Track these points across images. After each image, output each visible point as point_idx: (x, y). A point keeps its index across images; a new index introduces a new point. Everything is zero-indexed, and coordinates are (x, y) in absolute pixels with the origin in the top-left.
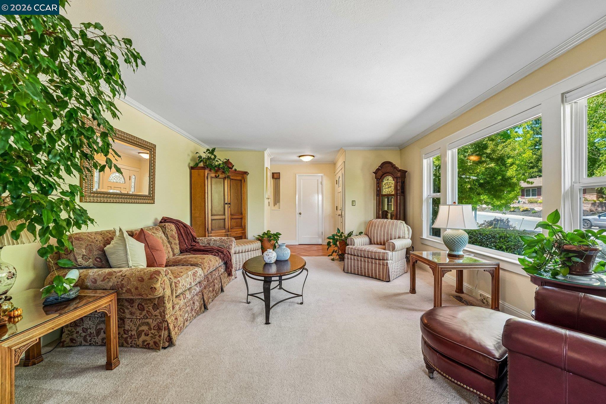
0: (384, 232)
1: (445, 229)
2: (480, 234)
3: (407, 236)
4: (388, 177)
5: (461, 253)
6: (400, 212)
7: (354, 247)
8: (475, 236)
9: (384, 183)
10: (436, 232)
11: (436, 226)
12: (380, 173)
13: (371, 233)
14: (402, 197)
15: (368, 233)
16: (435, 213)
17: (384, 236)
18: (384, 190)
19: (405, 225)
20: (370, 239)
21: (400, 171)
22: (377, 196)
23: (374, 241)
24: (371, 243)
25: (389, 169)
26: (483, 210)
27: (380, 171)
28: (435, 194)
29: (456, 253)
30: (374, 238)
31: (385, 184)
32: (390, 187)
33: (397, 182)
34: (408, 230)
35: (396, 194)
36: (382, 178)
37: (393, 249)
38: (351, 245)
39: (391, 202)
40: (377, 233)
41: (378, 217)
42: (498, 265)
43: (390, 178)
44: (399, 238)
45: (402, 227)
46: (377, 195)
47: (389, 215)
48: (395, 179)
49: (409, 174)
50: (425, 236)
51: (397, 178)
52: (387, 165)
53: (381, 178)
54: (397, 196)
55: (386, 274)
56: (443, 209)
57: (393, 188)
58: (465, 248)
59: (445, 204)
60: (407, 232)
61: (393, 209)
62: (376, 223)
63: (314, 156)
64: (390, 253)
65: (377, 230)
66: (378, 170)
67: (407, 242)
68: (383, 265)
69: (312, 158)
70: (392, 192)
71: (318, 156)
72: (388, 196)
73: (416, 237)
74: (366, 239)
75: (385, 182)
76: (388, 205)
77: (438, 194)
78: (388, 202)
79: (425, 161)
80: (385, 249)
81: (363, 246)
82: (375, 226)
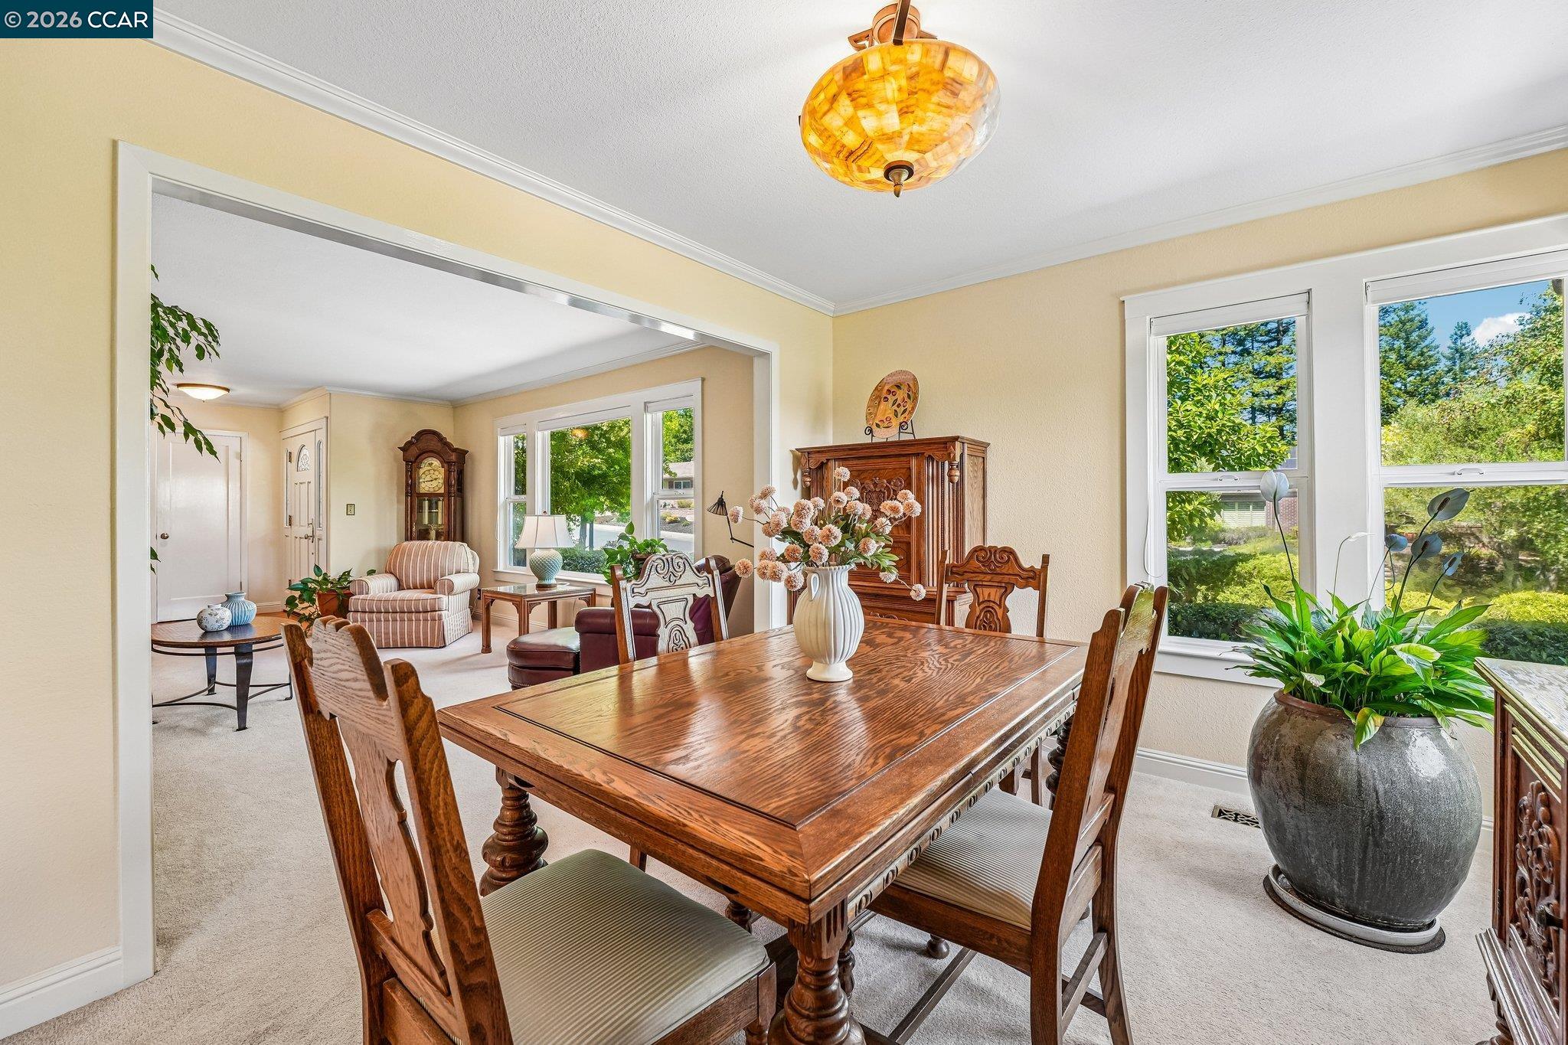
0: (429, 564)
1: (533, 550)
2: (582, 558)
3: (471, 568)
4: (430, 459)
5: (553, 582)
6: (455, 527)
7: (369, 597)
8: (574, 561)
9: (421, 471)
10: (520, 557)
11: (519, 546)
12: (414, 451)
13: (401, 568)
14: (458, 499)
15: (395, 569)
16: (519, 529)
17: (429, 570)
18: (423, 485)
19: (468, 549)
20: (399, 581)
21: (455, 451)
22: (407, 496)
23: (407, 581)
24: (400, 588)
25: (434, 444)
26: (606, 521)
27: (413, 447)
28: (517, 497)
29: (546, 582)
30: (407, 576)
31: (424, 473)
32: (436, 479)
33: (450, 472)
34: (474, 558)
35: (448, 493)
36: (418, 461)
37: (451, 590)
38: (361, 593)
39: (437, 508)
40: (415, 568)
41: (409, 537)
42: (595, 590)
43: (436, 463)
44: (458, 572)
45: (461, 555)
46: (407, 493)
47: (433, 533)
48: (446, 465)
49: (472, 457)
50: (500, 568)
51: (449, 463)
52: (430, 436)
53: (415, 462)
54: (449, 497)
55: (438, 636)
56: (530, 522)
57: (441, 481)
58: (557, 577)
59: (533, 514)
60: (471, 562)
61: (440, 523)
62: (410, 550)
63: (228, 390)
64: (445, 598)
65: (415, 563)
66: (409, 444)
67: (472, 579)
68: (433, 620)
69: (224, 392)
70: (440, 489)
71: (240, 391)
72: (432, 497)
73: (486, 569)
74: (391, 581)
75: (424, 468)
76: (430, 512)
77: (523, 496)
78: (430, 508)
79: (501, 440)
80: (435, 593)
81: (389, 594)
82: (409, 555)
